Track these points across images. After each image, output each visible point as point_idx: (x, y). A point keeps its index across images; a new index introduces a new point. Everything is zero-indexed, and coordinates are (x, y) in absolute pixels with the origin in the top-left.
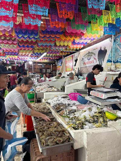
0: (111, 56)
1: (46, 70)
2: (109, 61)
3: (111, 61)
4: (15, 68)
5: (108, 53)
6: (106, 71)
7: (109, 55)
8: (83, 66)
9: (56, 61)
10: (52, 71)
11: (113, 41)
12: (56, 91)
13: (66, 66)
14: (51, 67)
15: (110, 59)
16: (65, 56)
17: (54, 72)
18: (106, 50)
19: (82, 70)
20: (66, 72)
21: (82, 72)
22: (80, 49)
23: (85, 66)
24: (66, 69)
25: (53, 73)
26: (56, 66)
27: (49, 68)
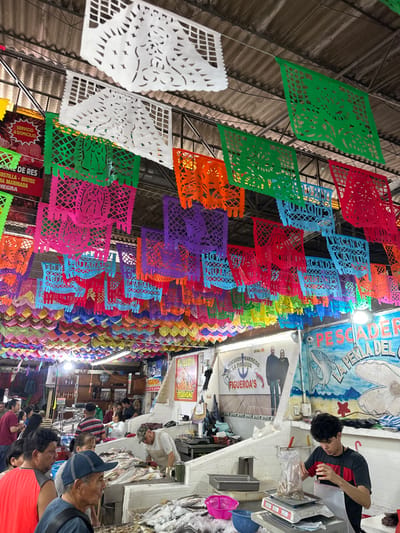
0: (299, 379)
1: (112, 392)
2: (296, 392)
3: (300, 393)
4: (12, 379)
5: (292, 369)
6: (291, 418)
7: (295, 376)
8: (226, 390)
9: (145, 362)
10: (132, 395)
11: (301, 342)
12: (158, 481)
13: (176, 384)
14: (130, 380)
15: (298, 385)
16: (173, 354)
17: (135, 397)
18: (286, 359)
19: (226, 404)
20: (176, 402)
21: (225, 409)
22: (218, 343)
23: (232, 392)
24: (176, 391)
25: (133, 401)
26: (143, 377)
27: (120, 386)
